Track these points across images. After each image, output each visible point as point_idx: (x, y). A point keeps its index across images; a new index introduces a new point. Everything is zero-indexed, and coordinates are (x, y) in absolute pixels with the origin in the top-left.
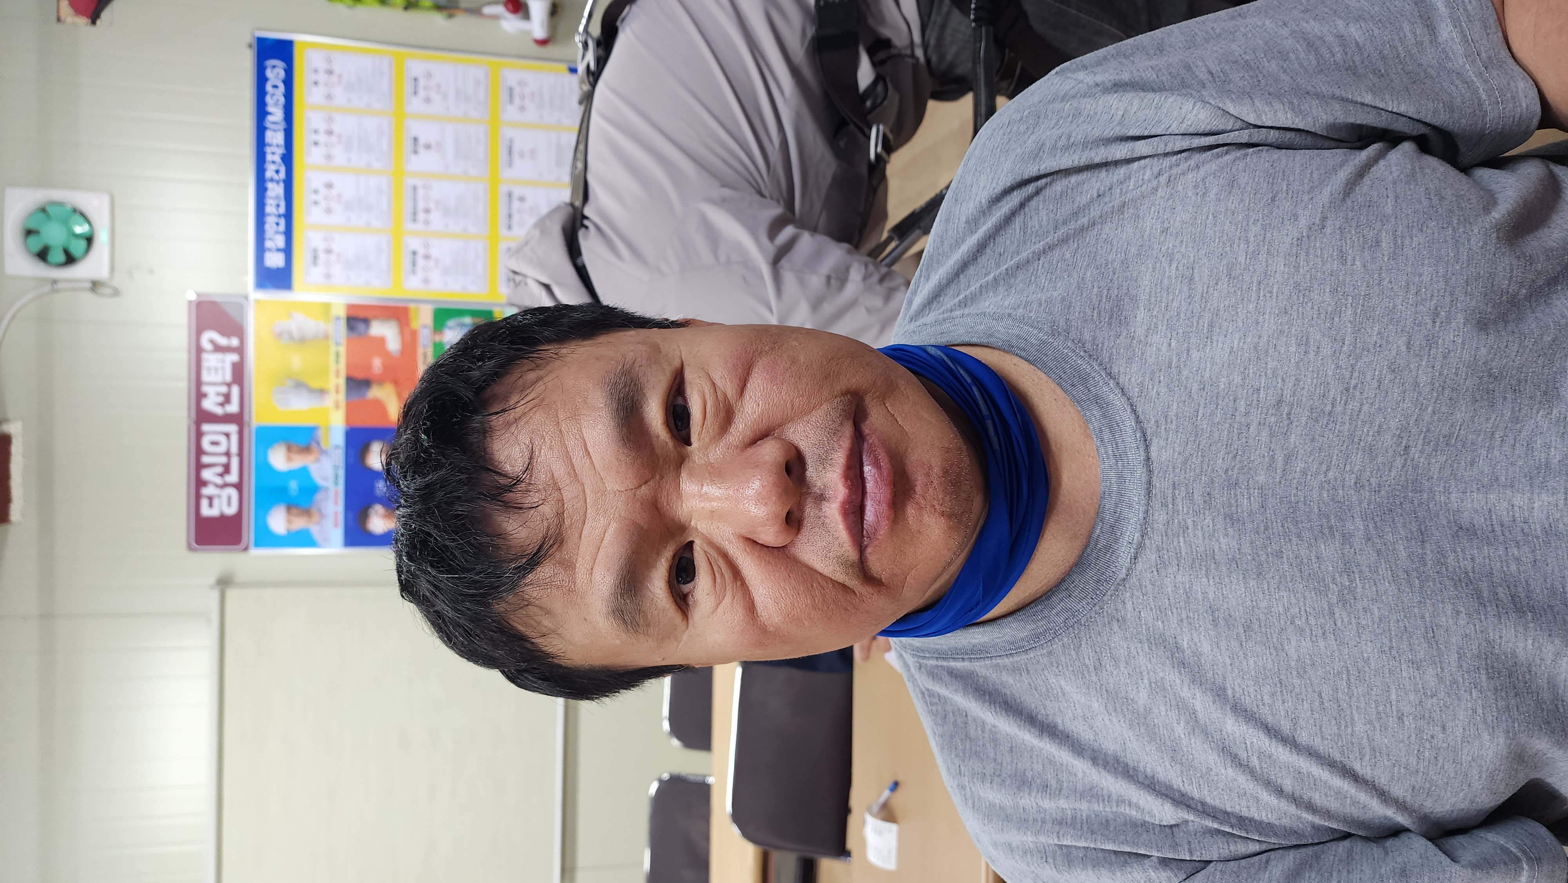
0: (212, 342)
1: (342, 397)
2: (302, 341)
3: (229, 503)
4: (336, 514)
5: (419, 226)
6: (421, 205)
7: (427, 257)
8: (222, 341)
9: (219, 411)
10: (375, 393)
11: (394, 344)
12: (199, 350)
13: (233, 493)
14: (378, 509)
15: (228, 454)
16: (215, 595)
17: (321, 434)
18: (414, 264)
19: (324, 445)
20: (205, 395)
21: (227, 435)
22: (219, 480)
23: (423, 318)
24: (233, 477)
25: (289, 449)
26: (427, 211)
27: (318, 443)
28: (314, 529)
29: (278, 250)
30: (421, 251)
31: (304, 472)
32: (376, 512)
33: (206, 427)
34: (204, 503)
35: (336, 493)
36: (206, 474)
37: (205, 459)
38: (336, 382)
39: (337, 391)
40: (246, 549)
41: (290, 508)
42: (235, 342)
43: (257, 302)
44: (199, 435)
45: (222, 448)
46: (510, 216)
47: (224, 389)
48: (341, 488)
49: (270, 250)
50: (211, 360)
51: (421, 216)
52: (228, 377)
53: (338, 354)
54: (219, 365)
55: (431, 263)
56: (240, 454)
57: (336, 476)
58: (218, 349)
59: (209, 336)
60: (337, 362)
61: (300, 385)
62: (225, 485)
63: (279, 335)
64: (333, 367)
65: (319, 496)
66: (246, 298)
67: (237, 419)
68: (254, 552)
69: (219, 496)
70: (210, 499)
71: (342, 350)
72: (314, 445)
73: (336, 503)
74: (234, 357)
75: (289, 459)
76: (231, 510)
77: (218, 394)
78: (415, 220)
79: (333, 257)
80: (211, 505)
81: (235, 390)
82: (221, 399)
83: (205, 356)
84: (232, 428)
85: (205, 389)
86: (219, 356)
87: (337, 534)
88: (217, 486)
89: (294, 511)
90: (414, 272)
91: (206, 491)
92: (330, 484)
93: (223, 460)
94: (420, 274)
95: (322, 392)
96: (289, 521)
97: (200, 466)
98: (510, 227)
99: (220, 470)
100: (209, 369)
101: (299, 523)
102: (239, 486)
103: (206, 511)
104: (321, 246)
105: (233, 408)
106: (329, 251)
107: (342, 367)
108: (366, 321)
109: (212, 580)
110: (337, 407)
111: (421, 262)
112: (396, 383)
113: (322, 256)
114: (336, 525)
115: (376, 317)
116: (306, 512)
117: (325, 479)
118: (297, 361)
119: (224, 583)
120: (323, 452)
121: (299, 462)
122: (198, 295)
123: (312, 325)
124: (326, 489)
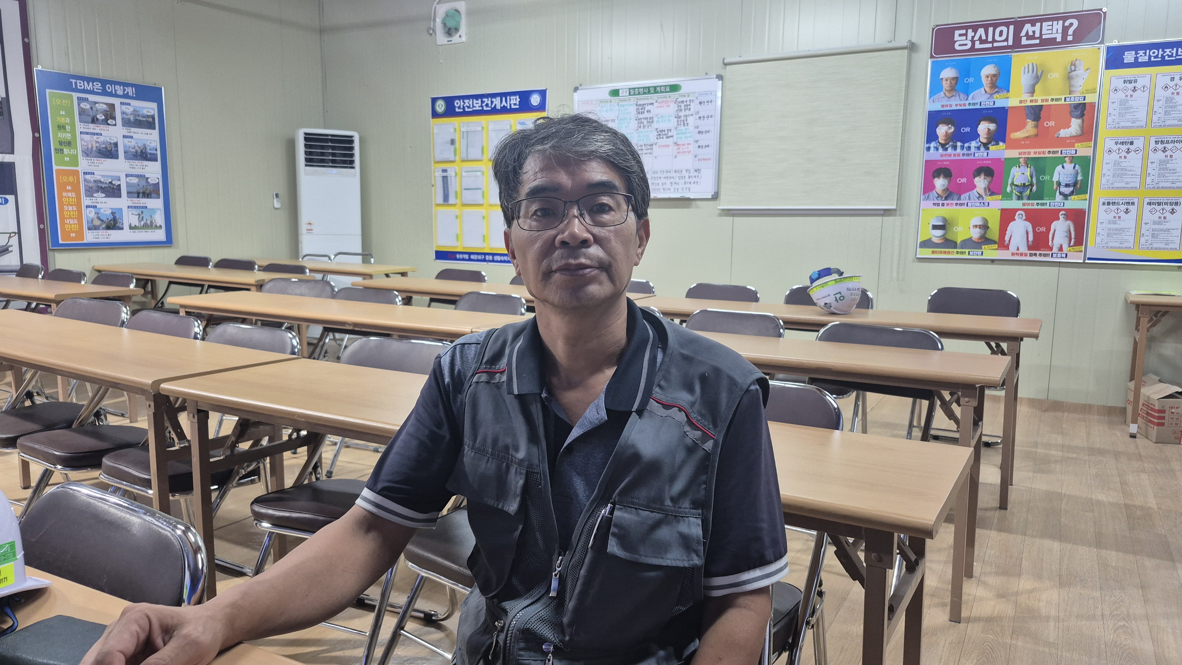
0: (1071, 24)
1: (1029, 104)
2: (1069, 77)
3: (960, 45)
4: (951, 105)
5: (1153, 145)
6: (1169, 146)
7: (1128, 151)
8: (1071, 32)
9: (1023, 33)
10: (1030, 124)
11: (1064, 133)
12: (1064, 19)
13: (969, 47)
14: (952, 130)
15: (994, 41)
16: (904, 43)
17: (1005, 93)
18: (1122, 143)
19: (995, 96)
20: (1033, 25)
21: (1006, 40)
22: (976, 38)
23: (1083, 150)
24: (978, 45)
25: (994, 75)
26: (1164, 150)
27: (997, 92)
28: (942, 94)
29: (1136, 59)
30: (1132, 147)
31: (979, 84)
32: (950, 128)
33: (1012, 28)
34: (964, 31)
35: (965, 105)
36: (981, 31)
37: (991, 29)
38: (1039, 99)
39: (1031, 101)
40: (932, 57)
41: (956, 79)
42: (1070, 38)
43: (1099, 49)
44: (1007, 25)
45: (997, 38)
46: (1159, 204)
47: (1037, 35)
48: (967, 107)
49: (1136, 54)
50: (1058, 26)
51: (1160, 146)
52: (1044, 37)
53: (1057, 100)
54: (1054, 31)
55: (1124, 154)
56: (993, 48)
57: (974, 104)
58: (1065, 30)
59: (1076, 23)
60: (1052, 100)
61: (1037, 79)
62: (973, 42)
63: (1073, 64)
64: (1050, 98)
65: (962, 95)
66: (1102, 42)
67: (1017, 45)
68: (930, 62)
69: (966, 39)
70: (966, 35)
71: (1063, 102)
72: (996, 90)
73: (956, 105)
74: (1059, 39)
75: (987, 77)
76: (957, 47)
77: (1034, 32)
78: (1157, 142)
79: (1130, 92)
80: (960, 35)
81: (1037, 41)
82: (1031, 33)
83: (1061, 22)
84: (1010, 43)
85: (1038, 25)
86: (1060, 31)
87: (937, 107)
88: (973, 37)
89: (953, 82)
90: (1116, 143)
91: (970, 33)
92: (970, 100)
93: (990, 39)
94: (1115, 147)
95: (1032, 92)
96: (947, 80)
97: (986, 27)
98: (1150, 204)
99: (984, 38)
100: (1052, 25)
101: (946, 85)
102: (973, 49)
103: (957, 33)
104: (1138, 85)
105: (1024, 41)
106: (1135, 90)
107: (1050, 103)
108: (1082, 116)
109: (913, 41)
110: (1021, 102)
111: (1124, 147)
112: (1037, 135)
113: (1131, 86)
114: (943, 106)
115: (1083, 122)
116: (953, 89)
117: (973, 98)
118: (1055, 77)
119: (912, 47)
120: (991, 95)
121: (985, 82)
122: (1105, 13)
123: (1081, 83)
124: (967, 99)
